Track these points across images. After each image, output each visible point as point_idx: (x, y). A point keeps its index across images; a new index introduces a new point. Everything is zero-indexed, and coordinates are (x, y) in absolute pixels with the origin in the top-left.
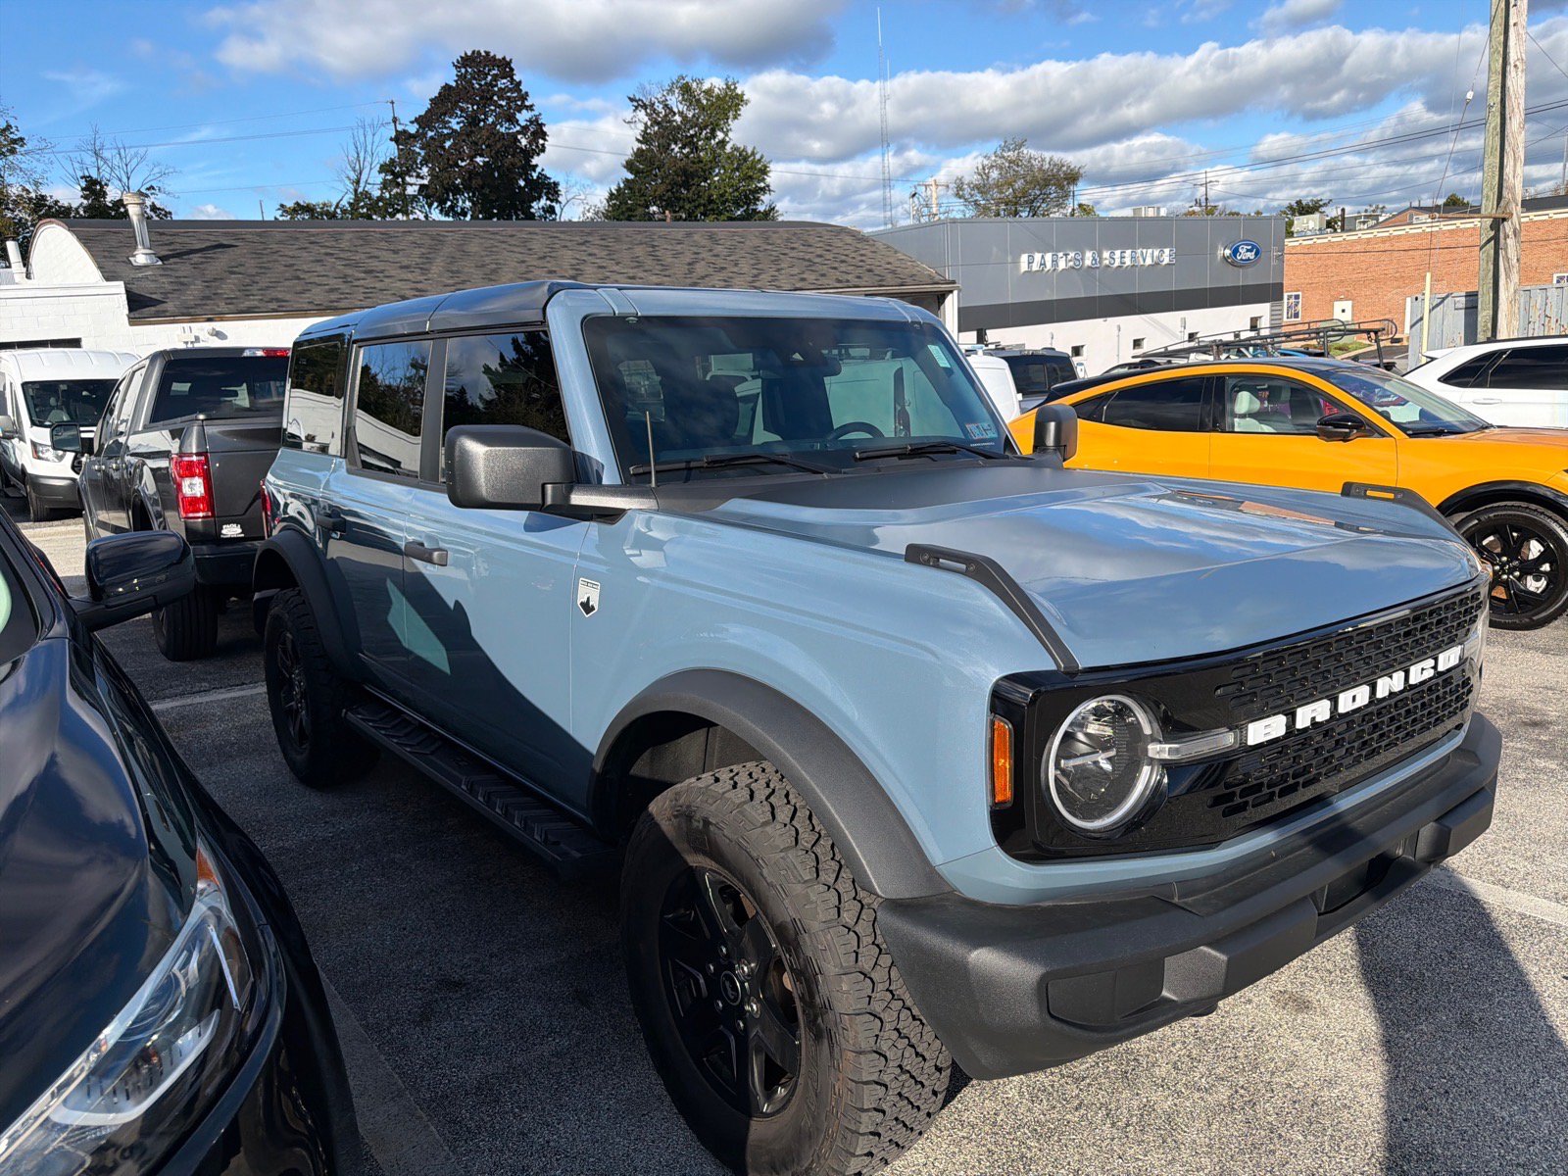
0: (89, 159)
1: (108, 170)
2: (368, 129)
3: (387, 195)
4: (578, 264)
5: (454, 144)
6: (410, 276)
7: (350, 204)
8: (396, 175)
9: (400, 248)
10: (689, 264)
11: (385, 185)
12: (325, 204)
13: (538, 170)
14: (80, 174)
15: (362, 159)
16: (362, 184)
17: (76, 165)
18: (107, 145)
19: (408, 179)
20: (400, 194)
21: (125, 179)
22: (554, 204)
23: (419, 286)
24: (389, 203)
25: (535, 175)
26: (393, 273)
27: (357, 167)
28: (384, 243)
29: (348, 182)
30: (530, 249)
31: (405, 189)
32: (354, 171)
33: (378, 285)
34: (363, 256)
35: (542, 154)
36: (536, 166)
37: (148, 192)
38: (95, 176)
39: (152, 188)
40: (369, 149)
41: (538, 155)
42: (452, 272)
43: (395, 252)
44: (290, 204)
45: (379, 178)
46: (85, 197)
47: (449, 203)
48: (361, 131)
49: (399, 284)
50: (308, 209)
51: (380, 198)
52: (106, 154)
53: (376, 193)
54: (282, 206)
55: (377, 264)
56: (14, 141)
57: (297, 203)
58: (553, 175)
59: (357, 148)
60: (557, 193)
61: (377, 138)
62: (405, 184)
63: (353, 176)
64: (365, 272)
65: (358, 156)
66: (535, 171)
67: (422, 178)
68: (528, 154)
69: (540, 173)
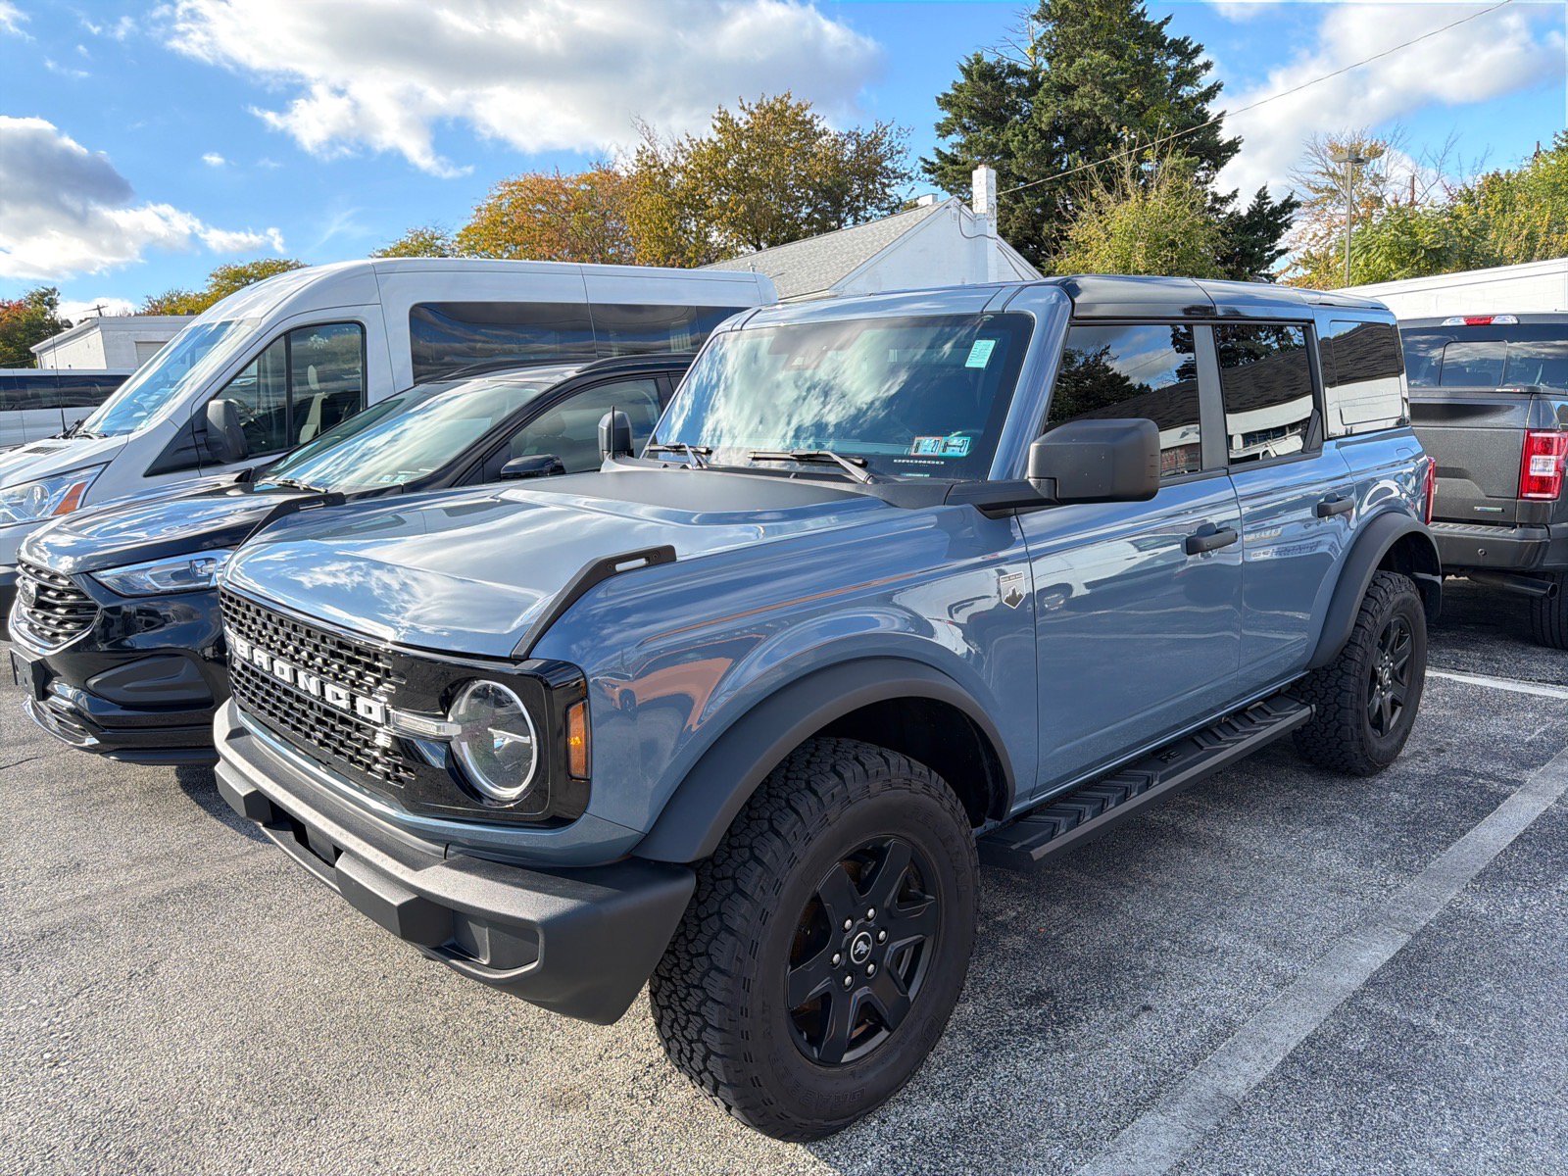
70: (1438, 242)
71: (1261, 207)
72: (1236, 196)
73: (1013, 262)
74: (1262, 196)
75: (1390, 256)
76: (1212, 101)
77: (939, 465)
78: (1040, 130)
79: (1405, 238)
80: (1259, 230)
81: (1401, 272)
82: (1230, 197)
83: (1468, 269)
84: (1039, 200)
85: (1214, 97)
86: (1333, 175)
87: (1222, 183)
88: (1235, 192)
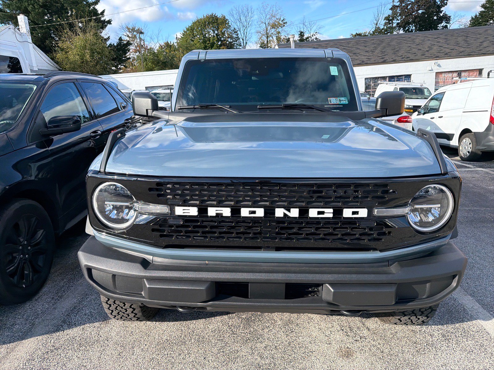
0: (302, 26)
1: (306, 28)
2: (383, 6)
3: (385, 28)
4: (431, 46)
5: (411, 7)
6: (368, 54)
7: (373, 32)
8: (389, 20)
9: (368, 45)
10: (481, 42)
11: (385, 24)
12: (365, 33)
13: (443, 12)
14: (299, 30)
15: (379, 16)
16: (378, 25)
17: (298, 28)
18: (307, 21)
19: (393, 21)
20: (390, 27)
21: (310, 31)
22: (447, 24)
23: (369, 57)
24: (386, 30)
25: (441, 15)
26: (362, 53)
27: (377, 19)
28: (363, 44)
29: (373, 24)
30: (414, 42)
31: (393, 25)
32: (376, 20)
33: (356, 58)
34: (355, 48)
35: (446, 6)
36: (443, 11)
37: (315, 34)
38: (302, 31)
39: (317, 33)
40: (382, 12)
41: (444, 6)
42: (382, 52)
43: (365, 47)
44: (354, 34)
45: (383, 22)
46: (299, 37)
47: (407, 28)
48: (380, 7)
49: (363, 57)
50: (360, 35)
51: (383, 29)
52: (306, 24)
53: (382, 27)
54: (352, 34)
55: (358, 51)
56: (285, 23)
57: (356, 33)
58: (449, 14)
59: (378, 12)
60: (449, 20)
61: (386, 8)
62: (393, 23)
63: (375, 22)
64: (353, 54)
65: (378, 15)
66: (441, 13)
67: (399, 20)
68: (439, 7)
69: (444, 14)
70: (165, 60)
71: (121, 43)
72: (109, 39)
73: (39, 53)
74: (120, 39)
75: (153, 63)
76: (97, 5)
77: (341, 107)
78: (40, 5)
79: (156, 58)
80: (120, 51)
81: (156, 68)
82: (107, 39)
83: (172, 69)
84: (43, 31)
85: (98, 4)
86: (128, 36)
87: (104, 34)
88: (109, 37)
